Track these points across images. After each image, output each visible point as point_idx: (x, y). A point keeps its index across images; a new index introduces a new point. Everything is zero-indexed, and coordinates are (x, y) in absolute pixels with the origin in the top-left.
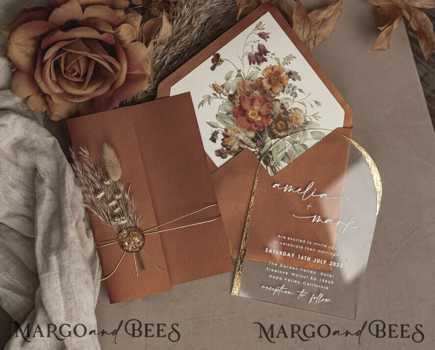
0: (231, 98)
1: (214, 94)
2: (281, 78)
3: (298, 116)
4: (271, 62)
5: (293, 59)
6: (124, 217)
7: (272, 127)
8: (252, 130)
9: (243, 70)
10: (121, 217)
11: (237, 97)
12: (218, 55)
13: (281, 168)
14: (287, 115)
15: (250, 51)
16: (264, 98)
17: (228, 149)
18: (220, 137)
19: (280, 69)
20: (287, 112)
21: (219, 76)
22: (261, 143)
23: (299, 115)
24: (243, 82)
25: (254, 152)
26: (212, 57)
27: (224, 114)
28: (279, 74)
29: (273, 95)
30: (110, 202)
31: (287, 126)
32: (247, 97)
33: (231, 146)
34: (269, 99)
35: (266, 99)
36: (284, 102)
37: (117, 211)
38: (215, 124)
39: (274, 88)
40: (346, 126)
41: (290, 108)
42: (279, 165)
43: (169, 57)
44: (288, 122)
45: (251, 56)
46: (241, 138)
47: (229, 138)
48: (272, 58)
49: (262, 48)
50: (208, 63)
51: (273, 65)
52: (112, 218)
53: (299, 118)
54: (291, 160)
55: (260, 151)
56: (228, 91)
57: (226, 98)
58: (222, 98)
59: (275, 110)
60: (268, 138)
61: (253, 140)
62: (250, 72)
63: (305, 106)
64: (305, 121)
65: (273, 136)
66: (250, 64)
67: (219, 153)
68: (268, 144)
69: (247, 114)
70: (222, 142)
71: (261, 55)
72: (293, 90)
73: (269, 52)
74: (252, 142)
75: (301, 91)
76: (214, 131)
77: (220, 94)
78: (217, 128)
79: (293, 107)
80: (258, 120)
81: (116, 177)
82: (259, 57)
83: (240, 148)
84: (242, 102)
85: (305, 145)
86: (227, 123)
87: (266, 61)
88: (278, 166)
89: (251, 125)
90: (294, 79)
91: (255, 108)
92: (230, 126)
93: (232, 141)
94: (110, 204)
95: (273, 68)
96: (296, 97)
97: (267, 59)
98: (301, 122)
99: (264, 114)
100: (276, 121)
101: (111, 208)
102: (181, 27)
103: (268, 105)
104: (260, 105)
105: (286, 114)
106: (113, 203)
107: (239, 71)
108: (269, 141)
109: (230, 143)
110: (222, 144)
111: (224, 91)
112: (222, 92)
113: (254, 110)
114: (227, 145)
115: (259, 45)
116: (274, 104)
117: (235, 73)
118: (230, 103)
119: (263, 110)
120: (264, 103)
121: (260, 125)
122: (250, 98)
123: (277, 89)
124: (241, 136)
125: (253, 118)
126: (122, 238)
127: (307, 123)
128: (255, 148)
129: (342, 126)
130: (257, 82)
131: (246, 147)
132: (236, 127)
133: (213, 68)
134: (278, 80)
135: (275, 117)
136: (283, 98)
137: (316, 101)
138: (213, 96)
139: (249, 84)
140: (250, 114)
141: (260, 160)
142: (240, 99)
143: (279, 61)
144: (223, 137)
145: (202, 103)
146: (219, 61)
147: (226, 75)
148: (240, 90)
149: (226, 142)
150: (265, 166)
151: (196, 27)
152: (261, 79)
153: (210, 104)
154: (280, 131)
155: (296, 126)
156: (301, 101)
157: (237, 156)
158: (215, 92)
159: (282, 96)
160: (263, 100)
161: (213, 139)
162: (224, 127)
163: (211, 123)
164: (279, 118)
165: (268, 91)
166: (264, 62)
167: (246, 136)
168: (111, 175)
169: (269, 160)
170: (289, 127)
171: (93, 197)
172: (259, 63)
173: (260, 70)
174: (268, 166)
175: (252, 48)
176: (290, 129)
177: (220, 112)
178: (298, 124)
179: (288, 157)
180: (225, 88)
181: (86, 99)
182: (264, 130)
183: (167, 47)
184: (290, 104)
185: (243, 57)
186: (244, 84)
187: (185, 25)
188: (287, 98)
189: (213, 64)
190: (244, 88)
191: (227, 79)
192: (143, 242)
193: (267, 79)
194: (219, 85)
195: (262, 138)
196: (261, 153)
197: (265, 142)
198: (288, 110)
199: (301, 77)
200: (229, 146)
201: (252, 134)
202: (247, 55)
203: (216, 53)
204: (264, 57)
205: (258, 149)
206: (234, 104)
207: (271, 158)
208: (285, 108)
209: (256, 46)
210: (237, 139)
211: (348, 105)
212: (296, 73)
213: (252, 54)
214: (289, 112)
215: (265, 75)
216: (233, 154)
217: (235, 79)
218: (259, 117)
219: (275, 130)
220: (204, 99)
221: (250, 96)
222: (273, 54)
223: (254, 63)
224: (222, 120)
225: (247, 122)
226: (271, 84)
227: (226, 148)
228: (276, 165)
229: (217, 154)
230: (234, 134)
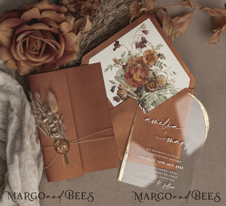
0: (124, 67)
1: (114, 64)
2: (154, 57)
3: (162, 80)
4: (148, 47)
5: (162, 47)
6: (58, 134)
7: (147, 85)
8: (135, 86)
9: (132, 51)
10: (57, 134)
11: (128, 67)
12: (118, 42)
13: (151, 109)
14: (156, 79)
15: (137, 40)
16: (143, 68)
17: (120, 97)
18: (116, 89)
19: (153, 52)
20: (156, 77)
21: (118, 54)
22: (140, 94)
23: (163, 79)
24: (132, 58)
25: (135, 99)
26: (114, 43)
27: (119, 76)
28: (153, 55)
29: (148, 67)
30: (51, 124)
31: (156, 85)
32: (133, 67)
33: (123, 95)
34: (146, 69)
36: (155, 71)
37: (54, 130)
38: (114, 82)
39: (149, 63)
40: (190, 87)
41: (158, 75)
42: (150, 108)
43: (89, 41)
44: (157, 83)
45: (137, 43)
46: (129, 91)
47: (121, 90)
48: (149, 45)
49: (144, 39)
50: (112, 46)
51: (150, 50)
52: (51, 133)
54: (157, 105)
55: (139, 99)
56: (122, 63)
57: (121, 67)
58: (119, 67)
59: (149, 76)
60: (144, 92)
61: (135, 92)
62: (136, 53)
63: (167, 74)
64: (166, 83)
65: (147, 91)
66: (136, 48)
67: (115, 99)
68: (144, 95)
69: (133, 77)
70: (117, 92)
71: (143, 43)
72: (160, 64)
73: (148, 42)
74: (135, 93)
75: (165, 65)
76: (113, 86)
77: (118, 64)
78: (115, 84)
79: (160, 75)
80: (139, 81)
81: (55, 110)
82: (142, 45)
83: (127, 96)
84: (130, 70)
85: (165, 97)
86: (121, 82)
87: (146, 47)
88: (149, 108)
89: (135, 83)
90: (161, 58)
91: (138, 74)
92: (123, 83)
93: (123, 92)
94: (51, 126)
95: (149, 51)
96: (162, 68)
97: (146, 46)
98: (164, 84)
99: (143, 78)
100: (149, 82)
101: (51, 128)
102: (97, 24)
103: (146, 72)
104: (141, 72)
105: (155, 79)
106: (52, 125)
107: (130, 52)
108: (145, 94)
110: (117, 93)
111: (120, 63)
112: (119, 63)
113: (137, 75)
114: (120, 94)
115: (142, 38)
116: (149, 72)
117: (127, 53)
118: (123, 70)
119: (142, 76)
120: (143, 71)
121: (140, 84)
122: (135, 68)
123: (151, 64)
125: (136, 79)
126: (57, 145)
127: (167, 84)
128: (136, 97)
129: (188, 87)
130: (140, 58)
131: (131, 96)
132: (126, 84)
133: (114, 50)
134: (152, 58)
135: (149, 80)
136: (155, 69)
137: (174, 72)
138: (114, 65)
139: (135, 60)
140: (134, 77)
141: (139, 104)
142: (129, 68)
143: (153, 48)
144: (118, 90)
145: (107, 69)
146: (118, 45)
147: (122, 54)
148: (130, 63)
149: (120, 92)
150: (141, 108)
151: (106, 24)
152: (142, 57)
153: (111, 70)
154: (151, 88)
155: (161, 86)
156: (165, 71)
157: (125, 101)
158: (115, 63)
159: (154, 68)
161: (112, 90)
162: (119, 84)
163: (112, 82)
164: (152, 80)
165: (146, 64)
166: (145, 48)
167: (131, 90)
168: (52, 109)
170: (157, 86)
171: (41, 121)
172: (141, 48)
173: (142, 52)
174: (143, 108)
175: (138, 39)
176: (157, 87)
177: (117, 75)
178: (162, 84)
179: (155, 103)
180: (121, 61)
181: (40, 64)
182: (142, 87)
183: (88, 35)
184: (158, 72)
185: (132, 44)
187: (100, 23)
188: (156, 69)
189: (115, 47)
190: (132, 62)
191: (122, 56)
192: (68, 148)
193: (146, 57)
194: (117, 59)
195: (141, 91)
196: (140, 100)
197: (142, 94)
198: (157, 76)
199: (165, 57)
200: (121, 95)
201: (135, 89)
202: (135, 43)
203: (117, 40)
204: (145, 45)
205: (138, 98)
206: (126, 71)
207: (145, 104)
208: (155, 75)
209: (140, 38)
210: (126, 91)
211: (192, 75)
212: (163, 55)
213: (138, 42)
214: (158, 77)
215: (145, 55)
216: (123, 100)
217: (127, 57)
218: (140, 79)
219: (148, 87)
220: (108, 67)
221: (135, 67)
222: (150, 43)
223: (139, 48)
224: (118, 80)
225: (132, 82)
226: (148, 61)
227: (120, 96)
228: (148, 108)
229: (114, 99)
230: (124, 88)
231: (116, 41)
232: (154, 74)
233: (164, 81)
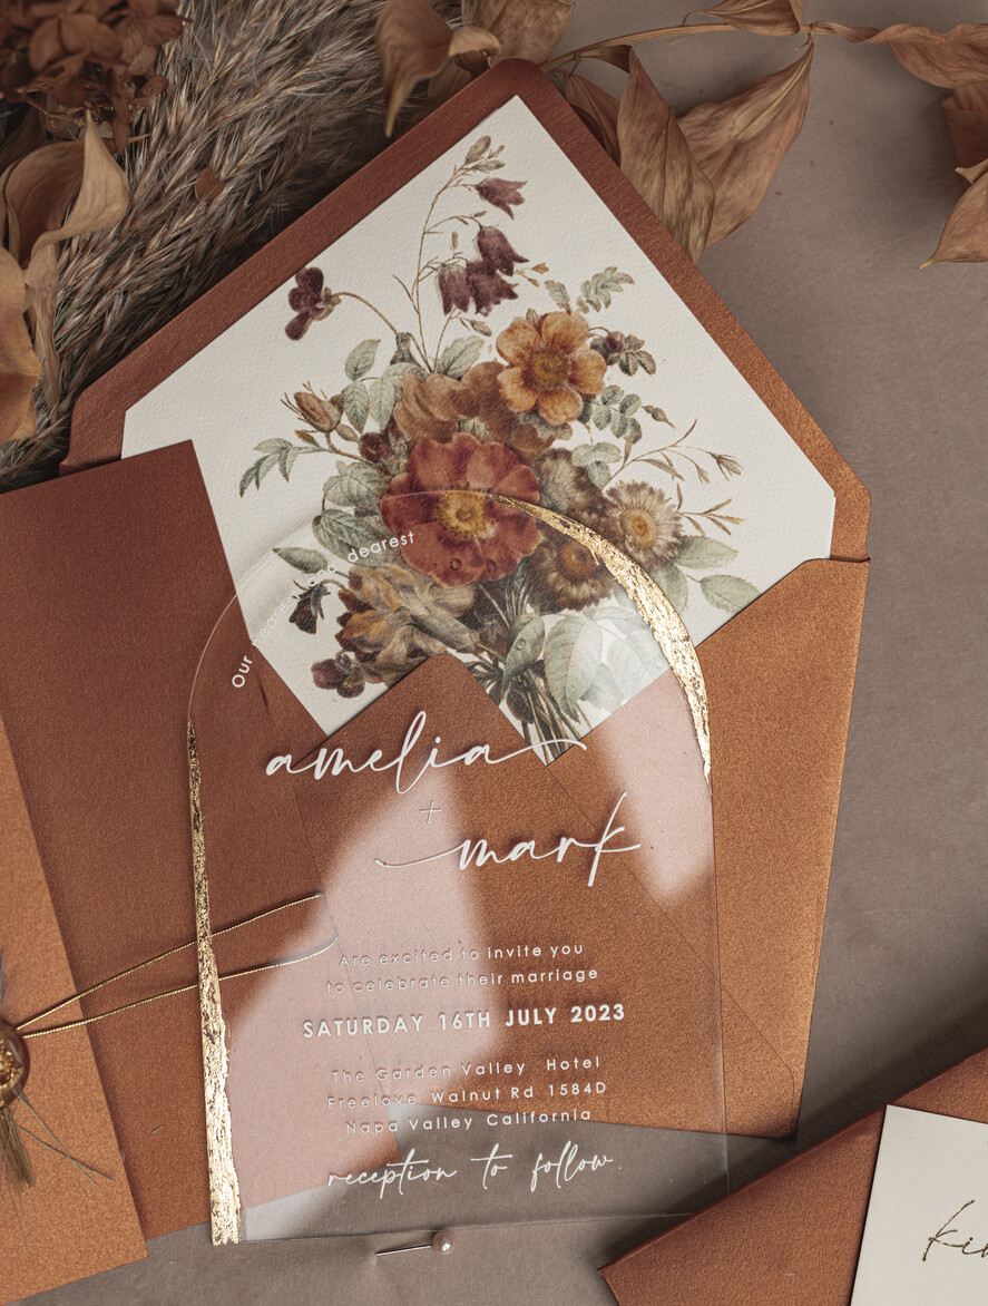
0: (374, 448)
1: (303, 435)
2: (575, 366)
3: (645, 516)
4: (530, 298)
5: (624, 285)
7: (545, 564)
8: (463, 577)
9: (417, 336)
11: (398, 446)
12: (316, 278)
13: (582, 729)
14: (602, 514)
15: (444, 255)
16: (508, 447)
17: (364, 658)
18: (332, 607)
19: (568, 326)
20: (604, 501)
21: (321, 362)
22: (498, 630)
23: (651, 513)
24: (421, 381)
25: (471, 667)
26: (292, 283)
27: (346, 515)
28: (567, 348)
29: (542, 434)
32: (436, 444)
33: (379, 646)
34: (527, 450)
35: (516, 451)
36: (589, 462)
38: (310, 558)
39: (546, 405)
40: (841, 552)
41: (612, 484)
42: (575, 718)
43: (118, 302)
45: (452, 277)
46: (420, 611)
47: (368, 613)
48: (534, 282)
49: (493, 242)
50: (277, 307)
51: (540, 313)
53: (649, 522)
54: (622, 697)
55: (496, 661)
56: (359, 422)
57: (353, 448)
58: (338, 452)
59: (555, 496)
60: (529, 609)
61: (469, 617)
62: (447, 342)
63: (675, 475)
64: (676, 535)
65: (552, 602)
66: (447, 309)
67: (331, 675)
68: (527, 633)
69: (440, 512)
70: (339, 628)
71: (491, 274)
72: (622, 411)
73: (521, 260)
74: (462, 626)
75: (656, 414)
76: (307, 586)
77: (327, 432)
78: (318, 571)
79: (628, 481)
80: (484, 535)
82: (484, 282)
83: (415, 652)
84: (420, 466)
86: (361, 553)
87: (513, 296)
88: (572, 722)
89: (457, 555)
90: (625, 369)
91: (473, 487)
92: (373, 563)
93: (383, 624)
95: (539, 325)
96: (636, 439)
97: (516, 290)
98: (661, 542)
99: (508, 513)
100: (558, 540)
102: (165, 178)
103: (526, 474)
104: (491, 476)
105: (596, 511)
107: (403, 339)
108: (535, 624)
109: (374, 632)
110: (339, 637)
111: (345, 420)
112: (335, 426)
113: (466, 494)
114: (362, 642)
115: (482, 234)
116: (548, 472)
117: (388, 348)
118: (369, 470)
120: (508, 468)
121: (494, 556)
122: (449, 446)
123: (560, 410)
124: (418, 606)
125: (464, 527)
127: (682, 544)
128: (477, 652)
129: (827, 554)
130: (476, 380)
131: (437, 646)
132: (395, 566)
133: (295, 331)
134: (560, 371)
136: (586, 446)
137: (718, 454)
138: (298, 442)
139: (445, 391)
140: (451, 512)
141: (496, 697)
142: (409, 452)
143: (565, 297)
144: (342, 609)
145: (254, 474)
146: (318, 300)
147: (351, 357)
148: (410, 416)
149: (359, 627)
150: (517, 724)
151: (227, 181)
152: (494, 368)
153: (286, 476)
154: (576, 580)
155: (641, 557)
156: (658, 457)
157: (403, 685)
158: (308, 427)
159: (579, 438)
160: (501, 454)
161: (305, 618)
162: (345, 565)
163: (295, 555)
165: (521, 418)
166: (505, 302)
167: (437, 603)
169: (535, 698)
172: (482, 304)
173: (488, 334)
174: (532, 720)
175: (454, 245)
177: (329, 505)
178: (648, 548)
179: (611, 682)
180: (348, 407)
182: (511, 579)
183: (109, 262)
184: (614, 468)
185: (418, 281)
186: (422, 390)
187: (182, 171)
188: (599, 446)
189: (295, 314)
190: (425, 410)
191: (356, 373)
193: (517, 370)
194: (322, 398)
195: (504, 609)
196: (501, 671)
197: (517, 625)
198: (605, 495)
199: (654, 358)
200: (370, 646)
201: (462, 596)
202: (435, 274)
203: (308, 266)
204: (503, 282)
205: (490, 655)
206: (387, 473)
207: (543, 691)
208: (593, 486)
209: (468, 236)
210: (403, 617)
211: (847, 469)
212: (636, 344)
213: (454, 269)
214: (610, 499)
215: (509, 353)
216: (386, 677)
217: (387, 374)
218: (488, 525)
219: (555, 575)
220: (261, 455)
221: (448, 440)
222: (541, 268)
223: (464, 307)
224: (341, 542)
225: (439, 548)
226: (535, 391)
227: (358, 653)
228: (563, 719)
229: (322, 679)
230: (387, 595)
231: (302, 272)
232: (583, 479)
233: (657, 524)
